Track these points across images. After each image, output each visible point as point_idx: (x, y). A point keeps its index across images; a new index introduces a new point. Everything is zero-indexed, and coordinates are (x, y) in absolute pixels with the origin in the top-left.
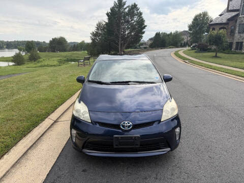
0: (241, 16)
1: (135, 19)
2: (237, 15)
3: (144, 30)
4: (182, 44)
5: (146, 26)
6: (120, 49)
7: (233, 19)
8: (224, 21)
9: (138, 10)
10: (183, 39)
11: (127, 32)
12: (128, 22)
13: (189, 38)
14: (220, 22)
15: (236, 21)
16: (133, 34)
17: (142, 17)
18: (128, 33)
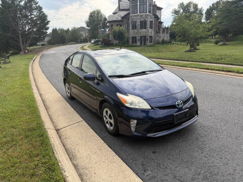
0: (131, 15)
1: (35, 13)
2: (129, 14)
3: (48, 26)
4: (81, 39)
5: (49, 22)
6: (22, 47)
7: (126, 17)
8: (120, 19)
9: (37, 3)
10: (82, 35)
11: (27, 28)
12: (26, 16)
13: (87, 34)
14: (116, 20)
15: (129, 19)
16: (35, 30)
17: (42, 12)
18: (29, 29)
